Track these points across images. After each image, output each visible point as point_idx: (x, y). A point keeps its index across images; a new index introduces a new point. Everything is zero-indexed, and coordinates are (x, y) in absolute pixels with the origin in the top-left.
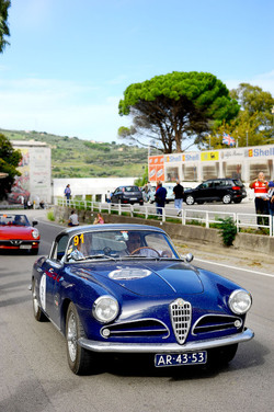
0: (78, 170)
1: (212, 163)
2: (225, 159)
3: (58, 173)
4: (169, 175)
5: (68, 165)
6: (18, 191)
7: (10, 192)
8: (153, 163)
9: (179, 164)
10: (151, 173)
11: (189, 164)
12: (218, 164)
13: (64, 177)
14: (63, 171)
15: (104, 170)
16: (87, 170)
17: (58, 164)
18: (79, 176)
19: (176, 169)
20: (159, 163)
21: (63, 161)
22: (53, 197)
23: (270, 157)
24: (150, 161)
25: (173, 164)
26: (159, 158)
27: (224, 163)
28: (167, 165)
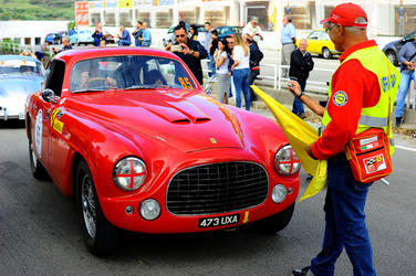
0: (23, 11)
1: (126, 10)
2: (138, 7)
4: (93, 20)
5: (11, 6)
8: (79, 8)
9: (100, 10)
10: (78, 18)
11: (109, 10)
12: (131, 11)
14: (6, 12)
18: (24, 19)
19: (98, 15)
20: (84, 8)
23: (171, 7)
24: (77, 7)
25: (96, 10)
26: (85, 4)
27: (137, 11)
28: (91, 11)
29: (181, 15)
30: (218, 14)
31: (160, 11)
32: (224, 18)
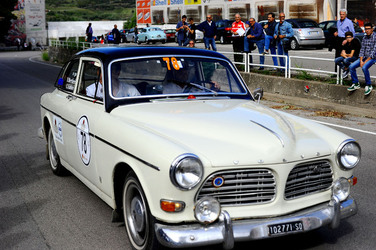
0: (72, 14)
2: (207, 3)
3: (52, 17)
5: (62, 9)
6: (15, 34)
7: (8, 34)
8: (140, 6)
9: (164, 8)
10: (139, 16)
11: (174, 7)
12: (200, 7)
13: (59, 20)
14: (57, 15)
15: (96, 14)
16: (80, 13)
17: (52, 9)
18: (73, 20)
19: (161, 12)
20: (146, 6)
21: (57, 5)
22: (48, 39)
23: (247, 2)
24: (137, 5)
25: (159, 8)
26: (146, 2)
27: (206, 7)
28: (153, 8)
29: (261, 10)
30: (308, 8)
31: (233, 7)
32: (316, 12)
